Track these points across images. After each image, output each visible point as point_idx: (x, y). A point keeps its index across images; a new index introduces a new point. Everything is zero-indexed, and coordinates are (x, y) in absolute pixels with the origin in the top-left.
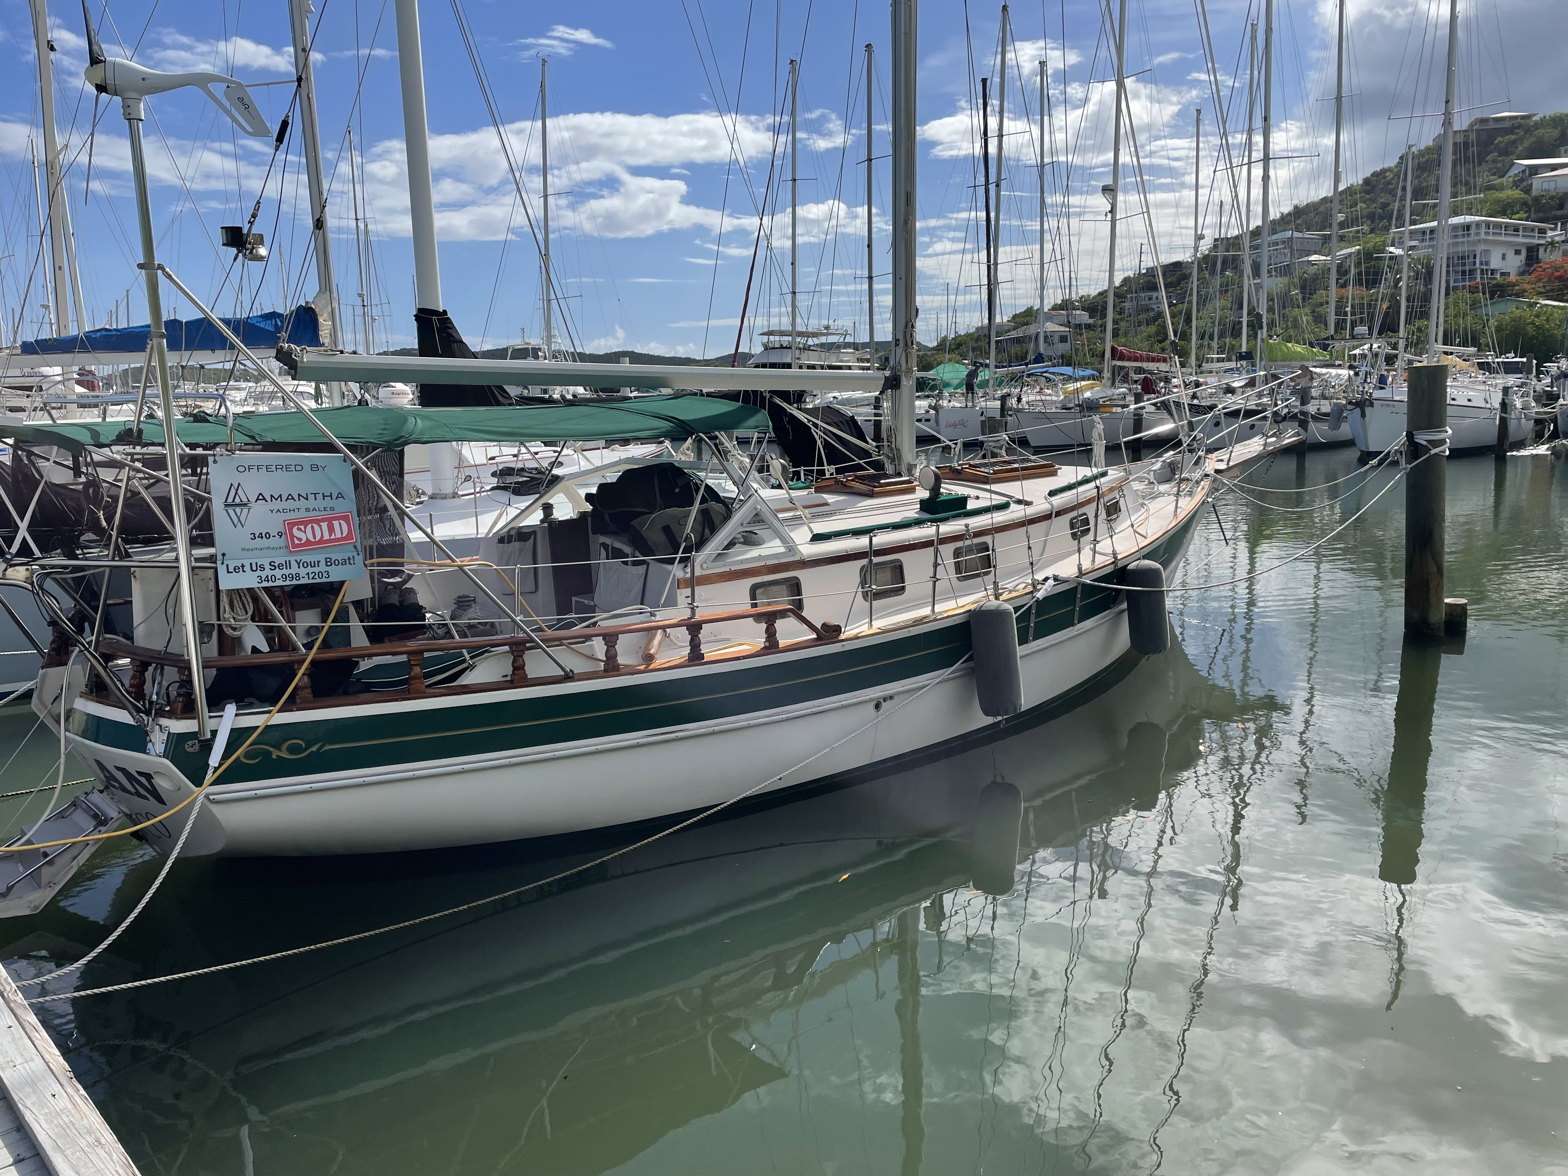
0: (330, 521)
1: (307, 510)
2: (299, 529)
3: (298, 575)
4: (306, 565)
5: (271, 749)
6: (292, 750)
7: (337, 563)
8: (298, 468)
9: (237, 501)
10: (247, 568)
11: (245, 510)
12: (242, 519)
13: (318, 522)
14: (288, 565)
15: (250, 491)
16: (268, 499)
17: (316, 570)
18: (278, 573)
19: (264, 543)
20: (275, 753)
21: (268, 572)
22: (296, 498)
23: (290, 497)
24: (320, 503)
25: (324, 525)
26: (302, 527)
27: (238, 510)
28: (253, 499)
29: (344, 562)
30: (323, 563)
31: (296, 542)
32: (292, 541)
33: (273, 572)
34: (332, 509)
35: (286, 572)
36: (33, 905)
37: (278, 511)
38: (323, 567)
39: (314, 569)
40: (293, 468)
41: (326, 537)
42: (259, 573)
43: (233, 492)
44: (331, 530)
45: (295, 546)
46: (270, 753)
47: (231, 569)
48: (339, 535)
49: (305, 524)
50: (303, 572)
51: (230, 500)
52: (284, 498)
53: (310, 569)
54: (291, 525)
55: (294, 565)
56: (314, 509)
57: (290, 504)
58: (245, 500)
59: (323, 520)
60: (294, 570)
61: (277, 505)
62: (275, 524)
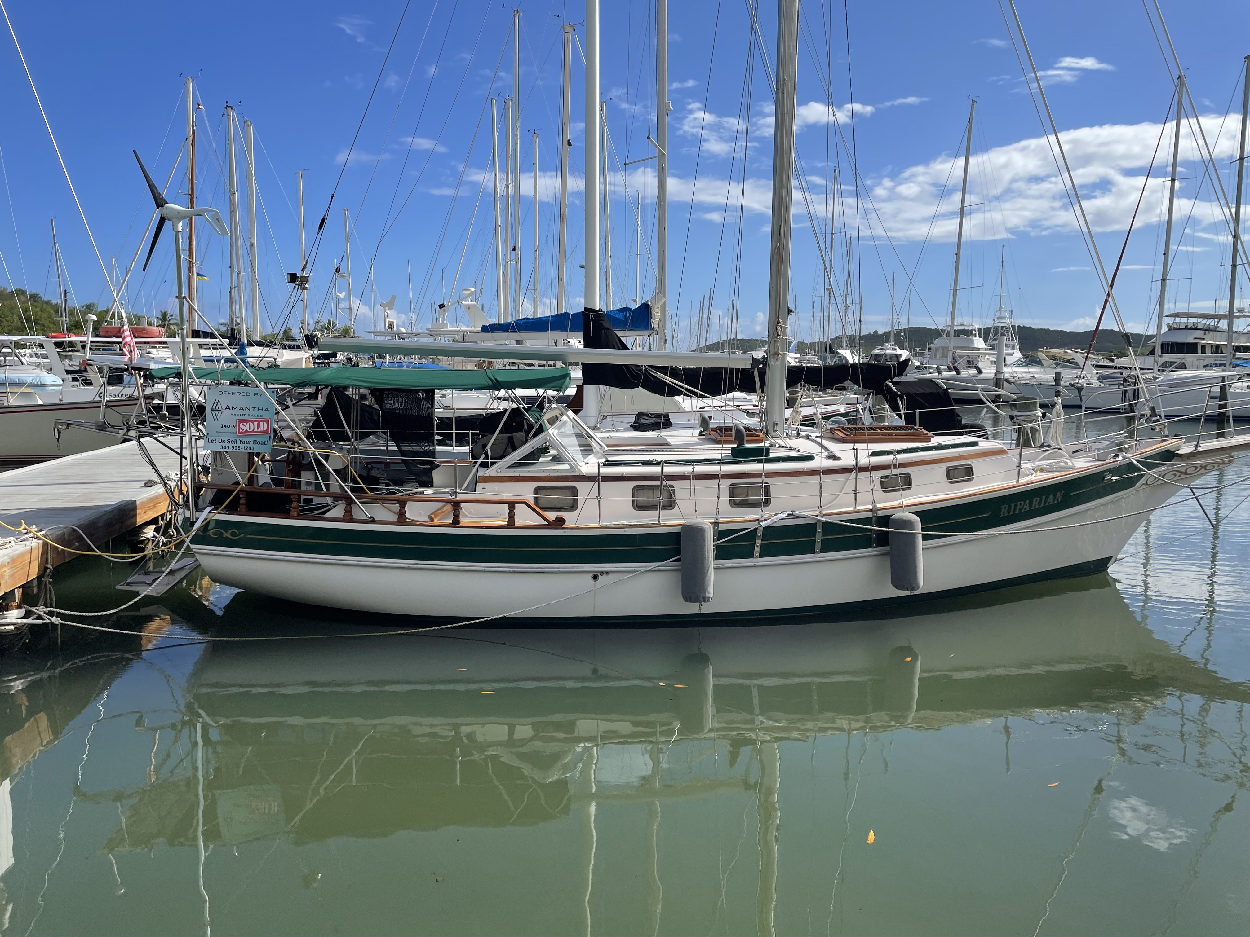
0: (259, 422)
1: (249, 415)
2: (243, 425)
3: (239, 447)
4: (244, 442)
5: (224, 532)
6: (233, 534)
7: (259, 443)
8: (248, 394)
9: (217, 408)
10: (217, 441)
11: (220, 413)
12: (218, 418)
13: (253, 422)
14: (236, 441)
15: (223, 405)
16: (231, 408)
17: (248, 445)
18: (230, 445)
19: (225, 429)
20: (225, 535)
21: (226, 444)
22: (244, 409)
23: (242, 408)
24: (256, 413)
25: (256, 423)
26: (245, 424)
27: (217, 413)
28: (224, 408)
29: (262, 443)
30: (252, 443)
31: (241, 431)
32: (239, 430)
33: (228, 444)
34: (261, 416)
35: (234, 445)
36: (157, 591)
37: (235, 415)
38: (252, 445)
39: (247, 445)
40: (245, 394)
41: (256, 430)
42: (222, 444)
43: (216, 404)
44: (259, 426)
45: (239, 433)
46: (223, 534)
47: (210, 441)
48: (262, 429)
49: (247, 422)
50: (242, 446)
51: (214, 407)
52: (239, 408)
53: (245, 445)
54: (240, 422)
55: (239, 442)
56: (252, 415)
57: (241, 412)
58: (220, 408)
59: (256, 421)
60: (238, 444)
61: (235, 412)
62: (233, 421)
